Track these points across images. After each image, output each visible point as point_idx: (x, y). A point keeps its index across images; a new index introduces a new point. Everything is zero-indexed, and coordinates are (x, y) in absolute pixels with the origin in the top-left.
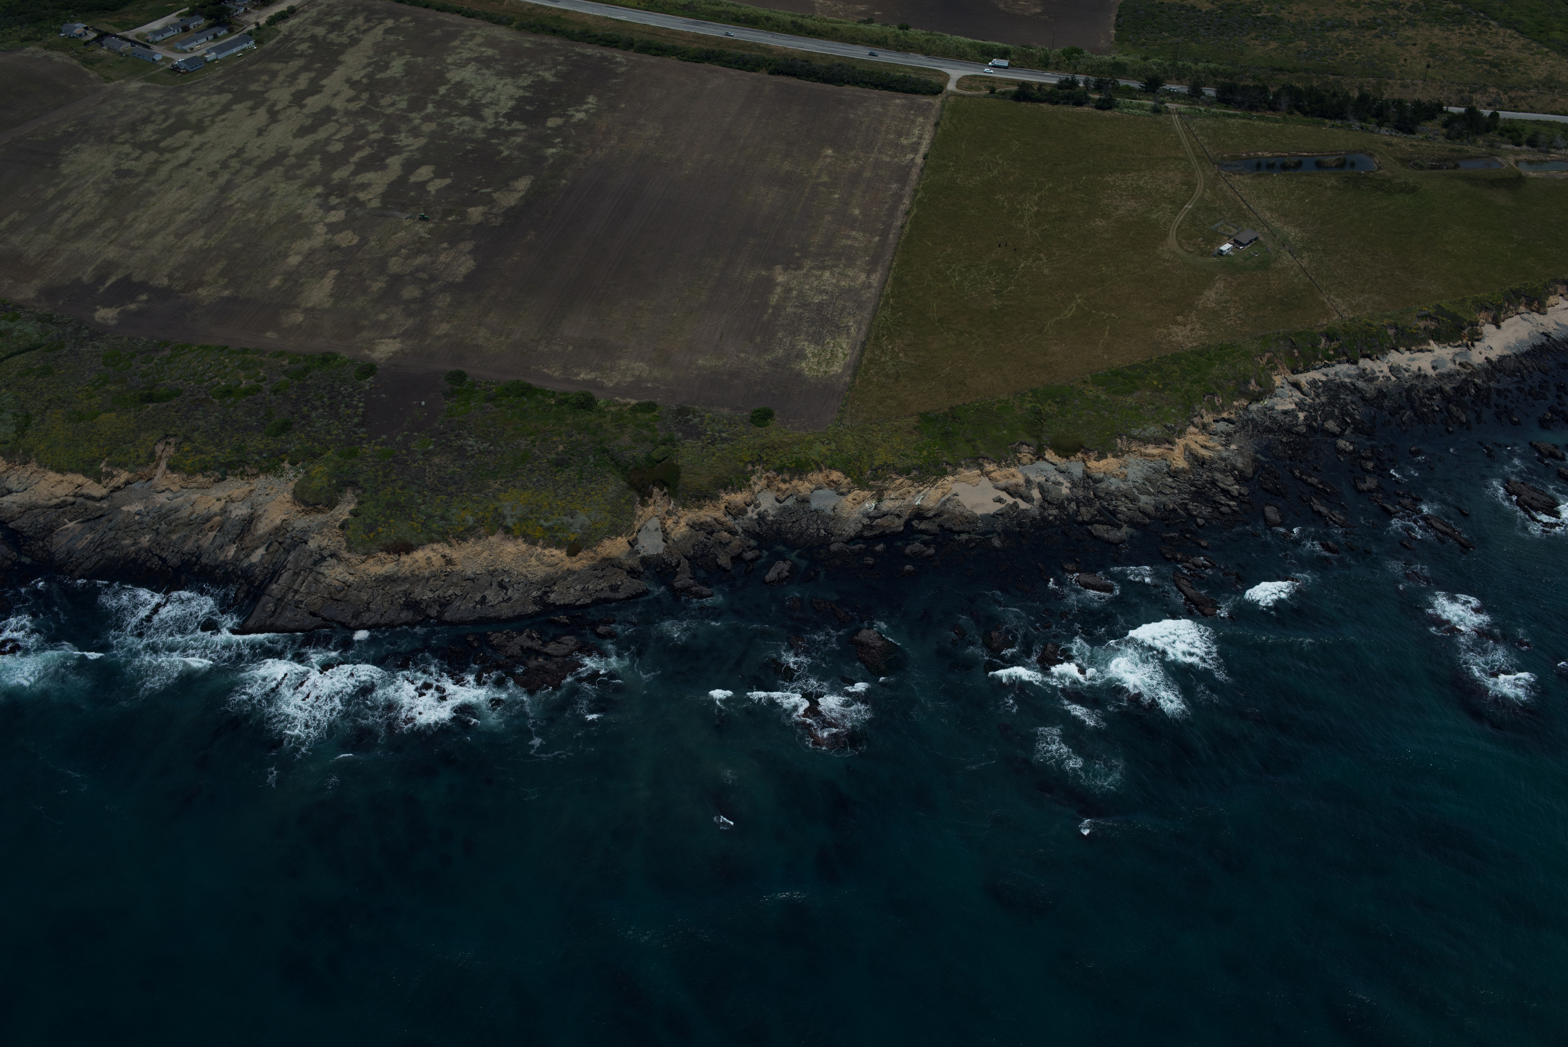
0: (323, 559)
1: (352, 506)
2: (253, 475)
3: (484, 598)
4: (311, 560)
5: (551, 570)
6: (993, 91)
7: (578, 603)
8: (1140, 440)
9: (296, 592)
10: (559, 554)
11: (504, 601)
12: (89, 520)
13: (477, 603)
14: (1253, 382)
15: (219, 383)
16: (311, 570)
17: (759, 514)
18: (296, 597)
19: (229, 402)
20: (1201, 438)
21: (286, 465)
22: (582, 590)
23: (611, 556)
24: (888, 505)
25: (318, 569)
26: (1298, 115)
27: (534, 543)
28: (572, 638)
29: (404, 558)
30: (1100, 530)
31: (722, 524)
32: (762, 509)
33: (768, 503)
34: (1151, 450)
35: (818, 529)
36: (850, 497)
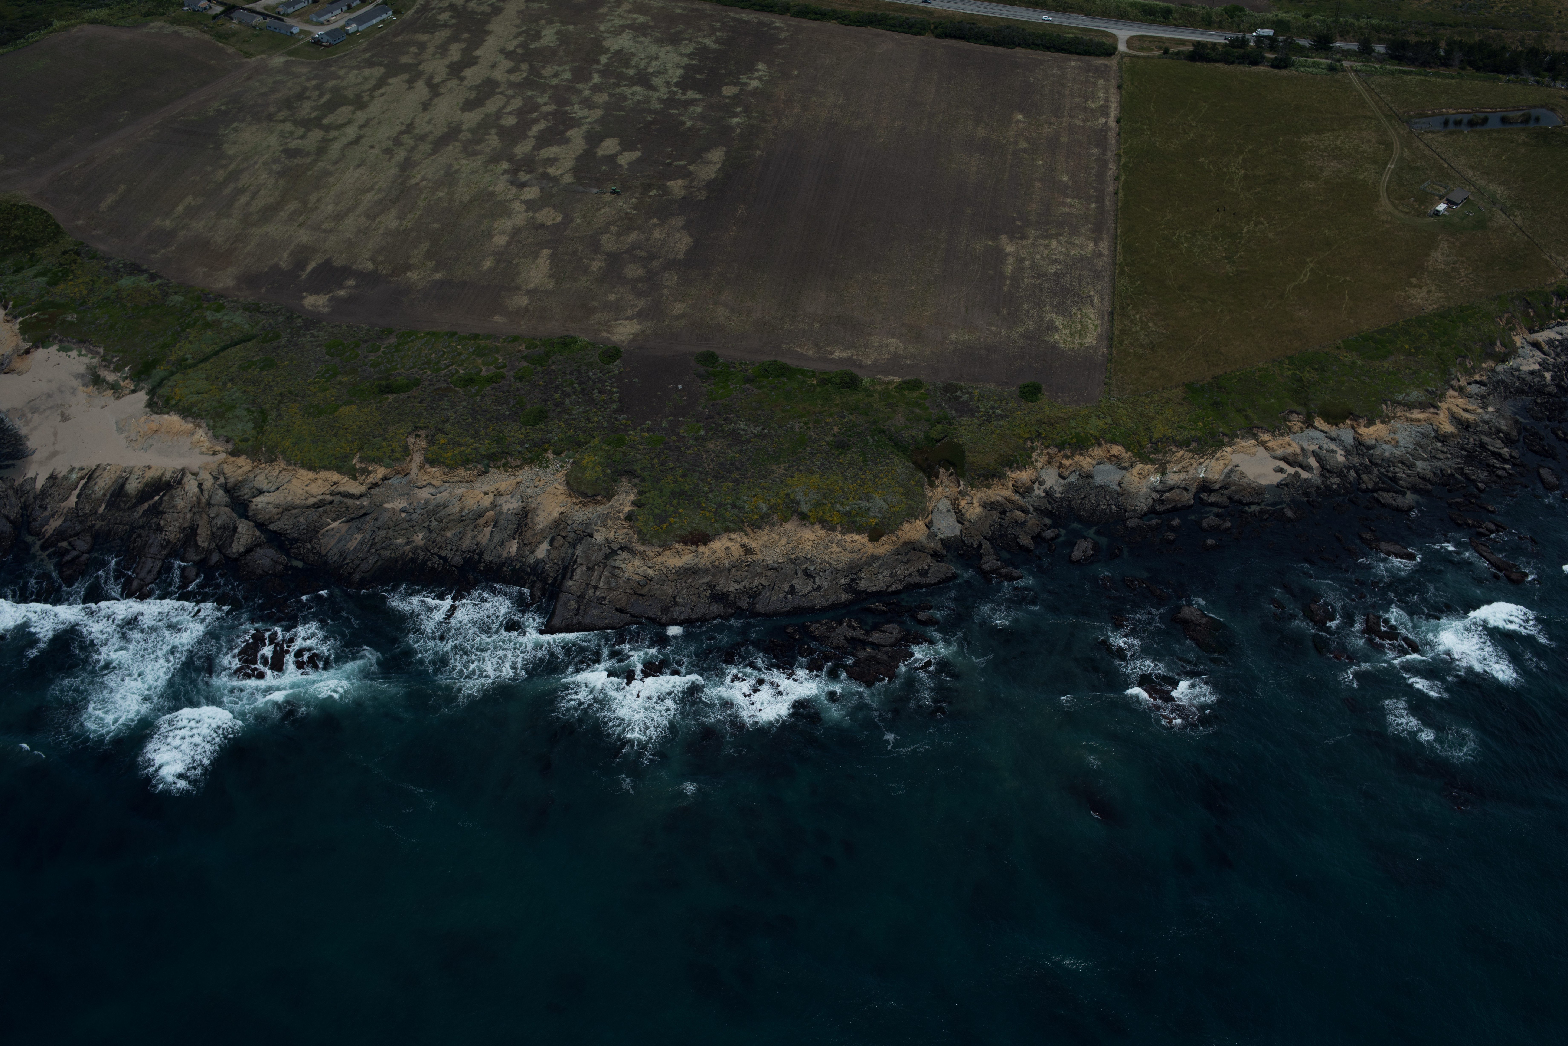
0: (614, 552)
1: (632, 497)
2: (517, 466)
3: (792, 587)
4: (601, 555)
5: (855, 556)
6: (1166, 52)
7: (890, 589)
8: (1405, 405)
9: (596, 588)
10: (860, 539)
11: (814, 590)
12: (353, 519)
13: (787, 593)
14: (1499, 344)
15: (457, 371)
16: (605, 565)
17: (1045, 491)
18: (598, 593)
19: (473, 391)
20: (1461, 401)
21: (550, 455)
22: (891, 575)
23: (912, 539)
24: (1173, 478)
25: (611, 562)
26: (1470, 71)
27: (833, 529)
28: (894, 625)
29: (702, 549)
30: (1386, 497)
31: (1012, 502)
32: (1047, 486)
33: (1051, 479)
34: (1417, 414)
35: (1109, 505)
36: (1135, 471)
